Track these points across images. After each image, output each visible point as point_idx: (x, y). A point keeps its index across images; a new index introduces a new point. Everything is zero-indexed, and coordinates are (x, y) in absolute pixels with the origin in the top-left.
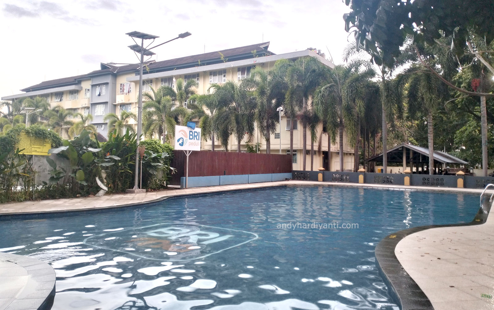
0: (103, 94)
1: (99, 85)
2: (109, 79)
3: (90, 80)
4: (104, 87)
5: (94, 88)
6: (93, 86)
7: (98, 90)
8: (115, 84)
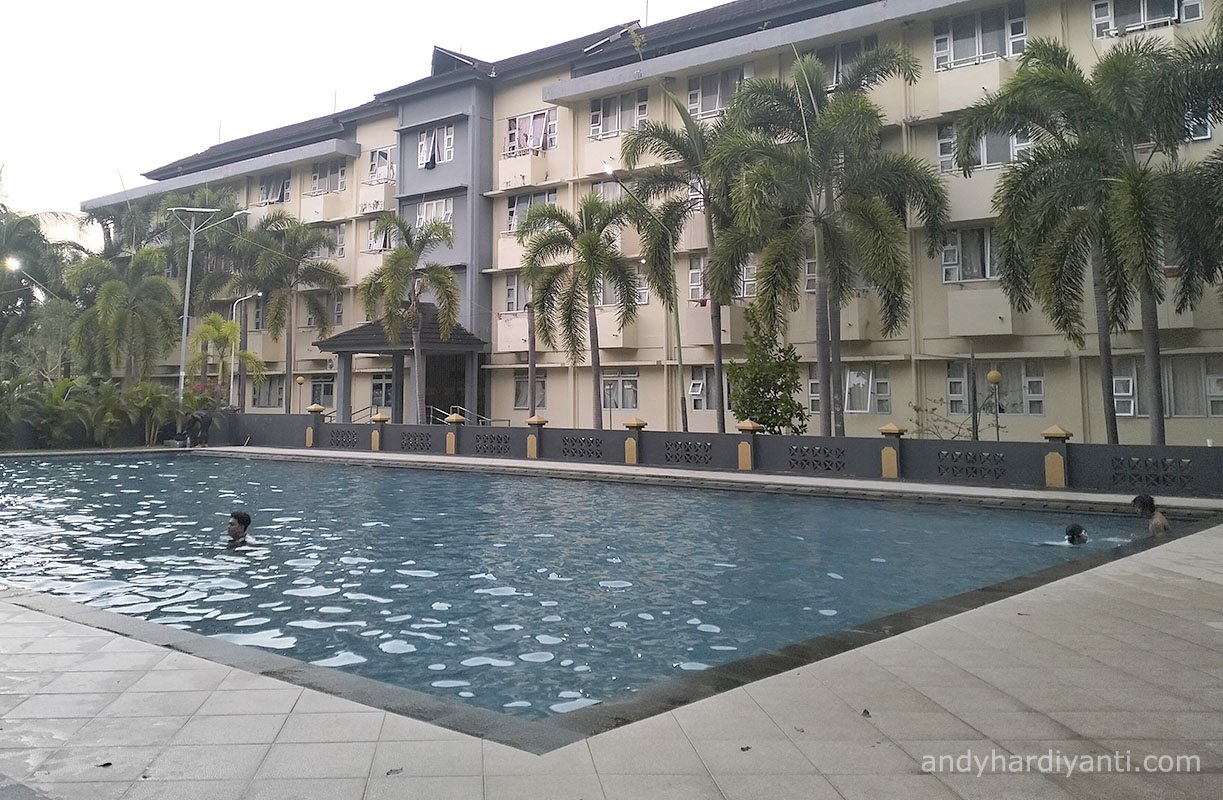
0: (446, 160)
1: (428, 128)
2: (467, 104)
3: (392, 115)
4: (448, 137)
5: (409, 141)
6: (405, 134)
7: (425, 148)
8: (488, 121)
